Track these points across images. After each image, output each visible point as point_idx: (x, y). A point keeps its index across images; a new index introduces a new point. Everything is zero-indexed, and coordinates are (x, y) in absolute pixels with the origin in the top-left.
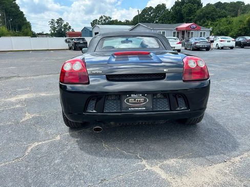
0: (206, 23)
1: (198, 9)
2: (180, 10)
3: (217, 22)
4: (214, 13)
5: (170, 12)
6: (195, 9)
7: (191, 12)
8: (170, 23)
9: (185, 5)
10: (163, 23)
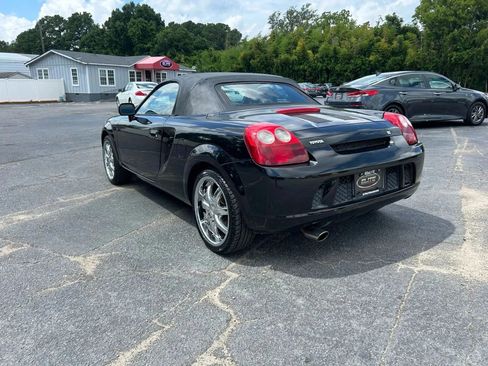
0: (176, 58)
1: (158, 31)
2: (124, 30)
3: (195, 57)
4: (187, 40)
5: (103, 31)
6: (152, 30)
7: (146, 35)
8: (107, 54)
9: (132, 19)
10: (91, 52)
